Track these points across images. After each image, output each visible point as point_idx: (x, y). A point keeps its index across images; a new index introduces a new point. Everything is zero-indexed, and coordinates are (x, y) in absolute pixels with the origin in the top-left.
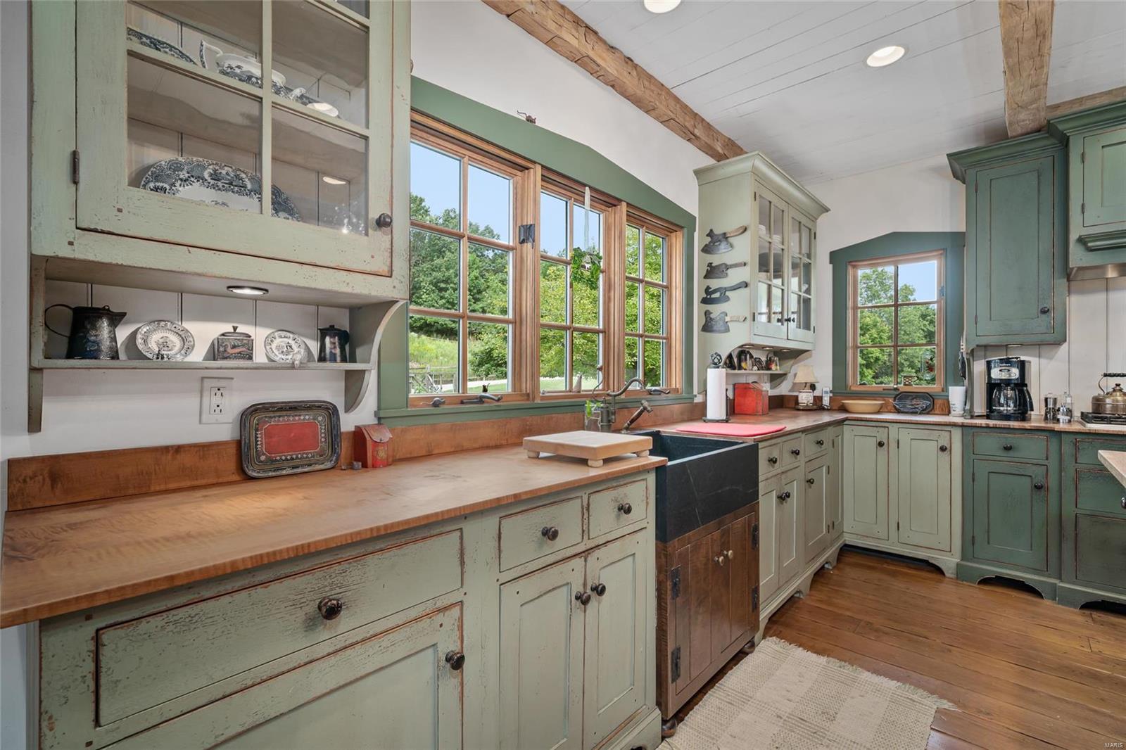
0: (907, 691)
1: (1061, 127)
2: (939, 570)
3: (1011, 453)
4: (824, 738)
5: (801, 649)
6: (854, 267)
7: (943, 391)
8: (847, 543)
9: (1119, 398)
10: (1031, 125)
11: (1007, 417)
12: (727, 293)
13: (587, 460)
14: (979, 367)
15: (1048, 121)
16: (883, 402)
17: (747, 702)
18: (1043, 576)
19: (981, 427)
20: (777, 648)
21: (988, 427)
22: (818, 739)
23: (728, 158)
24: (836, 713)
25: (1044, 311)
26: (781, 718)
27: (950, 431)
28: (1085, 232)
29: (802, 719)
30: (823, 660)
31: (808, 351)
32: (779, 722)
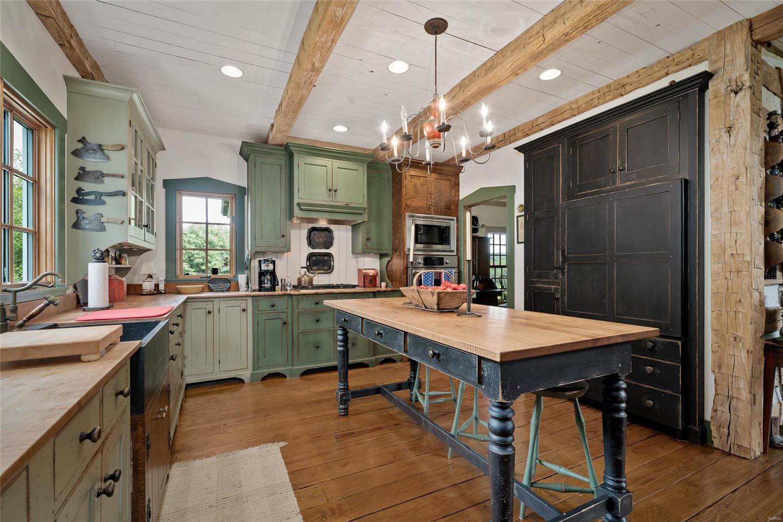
0: (264, 448)
1: (292, 148)
2: (241, 381)
3: (274, 308)
4: (242, 498)
5: (197, 460)
6: (180, 194)
7: (234, 277)
8: (187, 383)
9: (306, 278)
10: (279, 142)
11: (267, 290)
12: (103, 198)
13: (80, 356)
14: (255, 263)
15: (287, 143)
16: (203, 286)
17: (185, 514)
18: (286, 366)
19: (262, 296)
20: (181, 468)
21: (265, 296)
22: (240, 501)
23: (94, 79)
24: (240, 482)
25: (283, 236)
26: (213, 506)
27: (247, 300)
28: (301, 201)
29: (225, 498)
30: (213, 459)
31: (151, 250)
32: (213, 509)
